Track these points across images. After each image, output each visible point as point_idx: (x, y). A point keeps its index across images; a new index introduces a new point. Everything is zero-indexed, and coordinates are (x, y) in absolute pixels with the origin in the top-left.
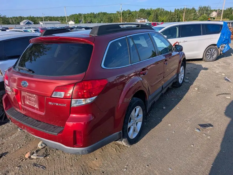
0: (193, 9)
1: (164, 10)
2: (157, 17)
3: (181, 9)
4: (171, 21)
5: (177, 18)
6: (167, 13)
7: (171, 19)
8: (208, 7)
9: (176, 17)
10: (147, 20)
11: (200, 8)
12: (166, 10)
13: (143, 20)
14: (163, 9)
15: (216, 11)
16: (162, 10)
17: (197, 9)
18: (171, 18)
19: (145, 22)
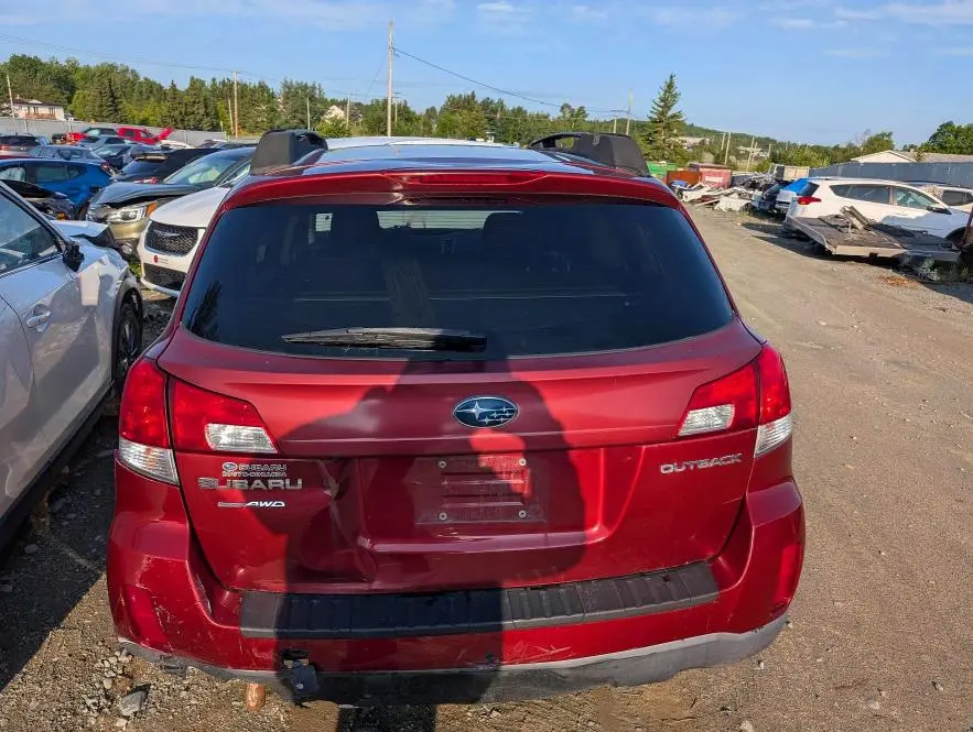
0: (263, 88)
1: (136, 76)
2: (113, 102)
3: (214, 80)
4: (179, 126)
5: (208, 115)
6: (153, 90)
7: (183, 120)
8: (314, 88)
9: (202, 111)
10: (65, 110)
11: (287, 86)
12: (146, 79)
13: (44, 111)
14: (133, 71)
15: (342, 105)
16: (129, 75)
17: (276, 87)
18: (181, 113)
19: (52, 117)
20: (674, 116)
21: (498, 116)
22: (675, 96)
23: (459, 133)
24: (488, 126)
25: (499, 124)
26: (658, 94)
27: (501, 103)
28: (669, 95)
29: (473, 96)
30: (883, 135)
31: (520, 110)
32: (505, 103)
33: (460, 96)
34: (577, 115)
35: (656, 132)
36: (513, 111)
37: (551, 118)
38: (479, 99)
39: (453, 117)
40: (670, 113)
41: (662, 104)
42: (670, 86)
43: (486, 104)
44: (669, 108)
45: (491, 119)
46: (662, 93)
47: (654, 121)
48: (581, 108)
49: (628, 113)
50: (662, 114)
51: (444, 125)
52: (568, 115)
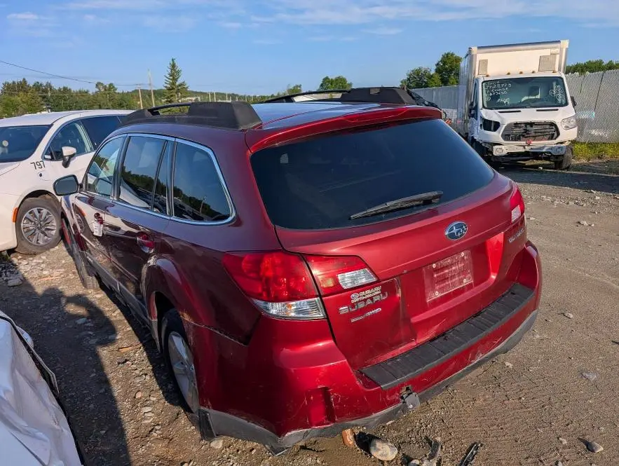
20: (180, 85)
21: (49, 94)
22: (179, 72)
23: (20, 109)
24: (43, 102)
25: (51, 100)
26: (167, 71)
27: (49, 85)
28: (174, 73)
29: (25, 81)
30: (297, 86)
31: (65, 89)
32: (53, 85)
33: (14, 83)
34: (110, 89)
35: (172, 96)
36: (60, 90)
37: (90, 93)
38: (31, 83)
39: (13, 99)
40: (177, 83)
41: (171, 78)
42: (173, 66)
43: (37, 87)
44: (176, 80)
45: (44, 97)
46: (170, 71)
47: (169, 89)
48: (111, 85)
49: (150, 84)
50: (173, 84)
51: (7, 105)
52: (103, 90)
